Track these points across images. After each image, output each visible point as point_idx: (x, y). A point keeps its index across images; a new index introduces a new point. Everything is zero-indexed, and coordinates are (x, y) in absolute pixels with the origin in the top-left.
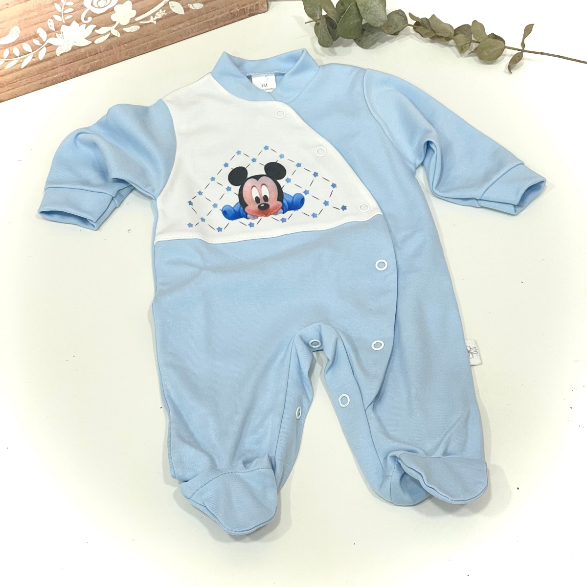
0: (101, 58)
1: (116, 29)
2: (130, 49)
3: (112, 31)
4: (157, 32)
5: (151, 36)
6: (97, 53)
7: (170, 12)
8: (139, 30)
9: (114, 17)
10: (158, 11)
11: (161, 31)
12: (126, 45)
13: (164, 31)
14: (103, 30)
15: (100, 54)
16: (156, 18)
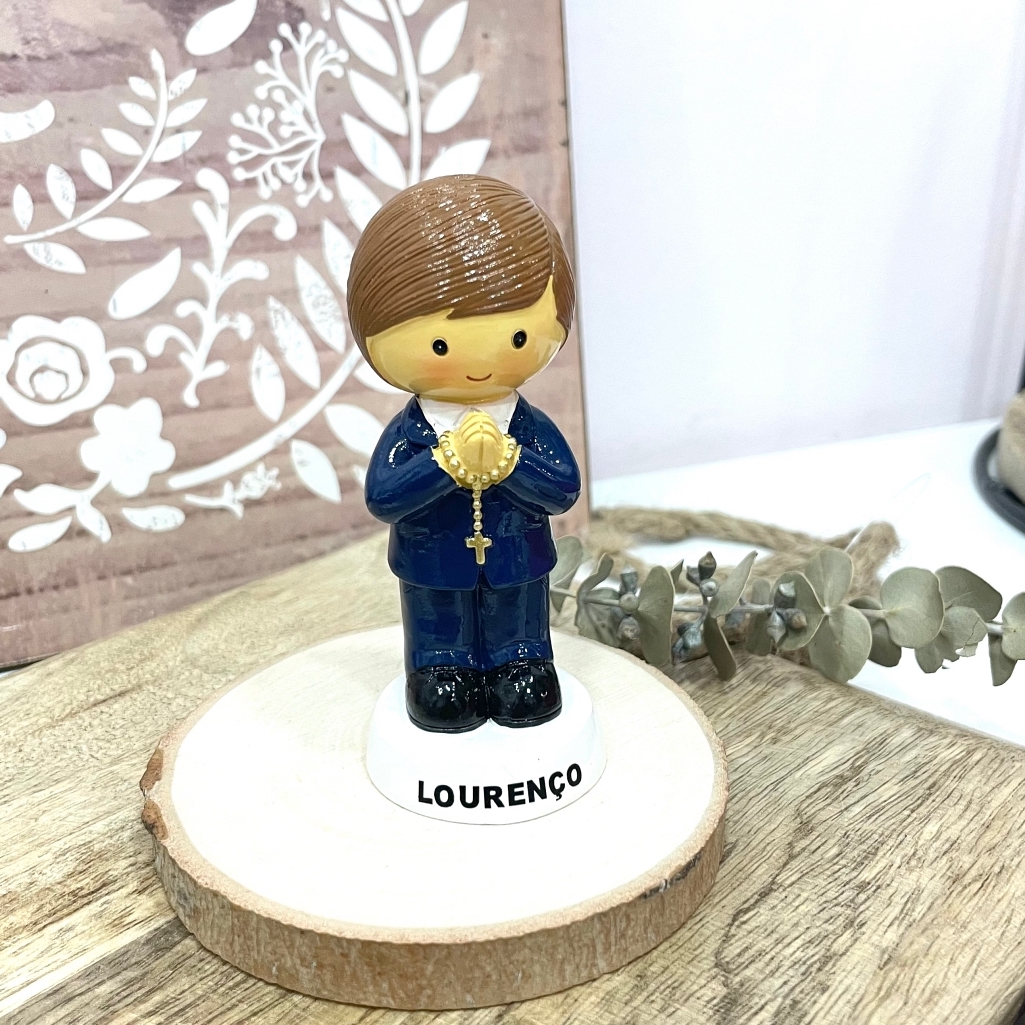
0: (28, 617)
1: (96, 502)
2: (143, 602)
3: (79, 512)
4: (244, 550)
5: (224, 561)
6: (16, 594)
7: (291, 483)
8: (179, 530)
9: (90, 454)
10: (250, 467)
11: (260, 552)
12: (129, 580)
13: (269, 552)
14: (45, 498)
15: (24, 598)
16: (242, 493)
